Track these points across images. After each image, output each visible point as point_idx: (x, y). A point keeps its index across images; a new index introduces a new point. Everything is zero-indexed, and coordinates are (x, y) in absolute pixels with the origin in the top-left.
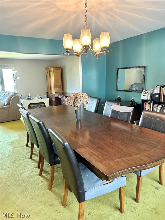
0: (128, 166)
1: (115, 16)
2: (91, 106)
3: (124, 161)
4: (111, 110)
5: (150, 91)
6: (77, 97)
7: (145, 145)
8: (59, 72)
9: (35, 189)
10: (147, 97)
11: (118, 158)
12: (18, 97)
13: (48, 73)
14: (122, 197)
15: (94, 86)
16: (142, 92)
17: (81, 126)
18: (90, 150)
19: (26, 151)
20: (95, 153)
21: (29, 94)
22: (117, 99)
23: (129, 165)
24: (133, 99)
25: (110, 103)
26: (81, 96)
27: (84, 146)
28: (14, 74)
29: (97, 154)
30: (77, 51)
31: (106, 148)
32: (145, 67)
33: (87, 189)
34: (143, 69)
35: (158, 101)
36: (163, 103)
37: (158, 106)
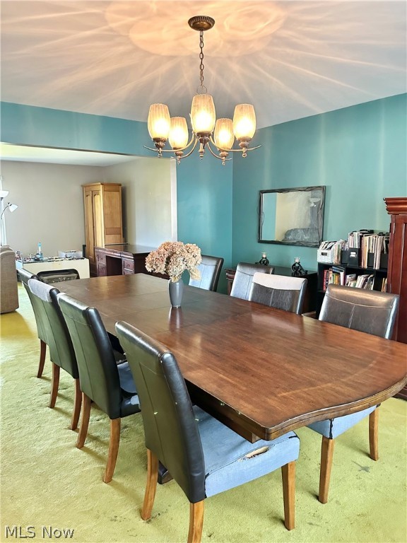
0: (311, 407)
1: (262, 71)
3: (299, 397)
4: (253, 284)
5: (337, 243)
6: (175, 253)
7: (341, 361)
8: (117, 195)
9: (68, 480)
10: (331, 258)
11: (286, 390)
13: (90, 198)
14: (290, 489)
16: (318, 247)
18: (216, 373)
19: (37, 390)
20: (230, 380)
21: (40, 248)
22: (260, 262)
23: (311, 404)
24: (297, 261)
25: (248, 270)
26: (183, 251)
27: (201, 365)
29: (234, 382)
30: (177, 146)
31: (254, 369)
32: (324, 189)
33: (212, 469)
34: (320, 193)
35: (356, 267)
36: (369, 271)
37: (356, 279)
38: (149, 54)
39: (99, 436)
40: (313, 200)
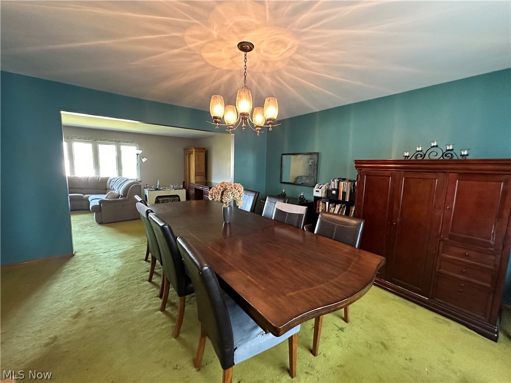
2: (246, 203)
4: (275, 209)
5: (325, 185)
6: (227, 189)
7: (329, 265)
8: (203, 154)
9: (150, 336)
10: (321, 193)
11: (292, 290)
12: (140, 186)
14: (294, 351)
15: (250, 175)
16: (314, 187)
17: (231, 233)
18: (245, 275)
19: (143, 269)
21: (158, 182)
22: (281, 194)
23: (310, 303)
24: (302, 194)
25: (273, 200)
26: (232, 188)
27: (236, 268)
28: (138, 154)
29: (257, 283)
30: (229, 122)
31: (271, 272)
32: (318, 154)
33: (238, 344)
34: (315, 156)
35: (336, 199)
36: (343, 202)
37: (335, 206)
38: (215, 68)
39: (175, 303)
40: (311, 161)
